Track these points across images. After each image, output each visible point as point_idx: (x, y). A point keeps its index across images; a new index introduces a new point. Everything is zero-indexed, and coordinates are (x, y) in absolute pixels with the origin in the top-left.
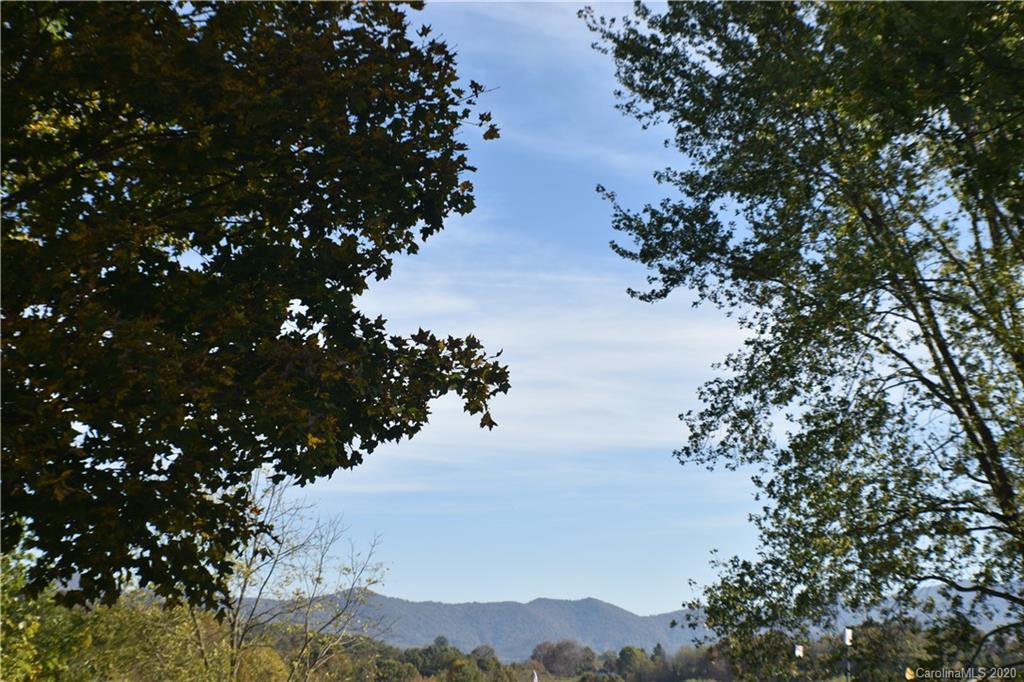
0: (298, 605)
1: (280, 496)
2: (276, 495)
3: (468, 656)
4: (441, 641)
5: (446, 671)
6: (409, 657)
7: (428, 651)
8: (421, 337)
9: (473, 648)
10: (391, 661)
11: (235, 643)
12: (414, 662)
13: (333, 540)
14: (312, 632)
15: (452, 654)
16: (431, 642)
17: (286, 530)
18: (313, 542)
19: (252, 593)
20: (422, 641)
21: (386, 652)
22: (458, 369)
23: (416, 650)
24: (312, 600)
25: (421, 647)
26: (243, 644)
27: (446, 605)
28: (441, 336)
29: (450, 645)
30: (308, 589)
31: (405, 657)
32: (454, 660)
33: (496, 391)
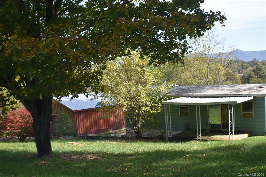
0: (220, 55)
1: (214, 33)
2: (213, 33)
3: (261, 62)
4: (255, 59)
5: (256, 65)
6: (249, 63)
7: (252, 61)
8: (211, 12)
9: (261, 60)
10: (245, 64)
11: (208, 64)
12: (249, 64)
13: (226, 41)
14: (223, 60)
15: (257, 62)
16: (252, 60)
17: (216, 40)
18: (221, 42)
19: (210, 53)
20: (251, 60)
21: (243, 62)
22: (218, 16)
23: (249, 62)
24: (222, 54)
25: (251, 61)
26: (209, 64)
27: (256, 52)
28: (215, 11)
29: (257, 60)
30: (222, 52)
31: (248, 63)
32: (258, 63)
33: (225, 20)
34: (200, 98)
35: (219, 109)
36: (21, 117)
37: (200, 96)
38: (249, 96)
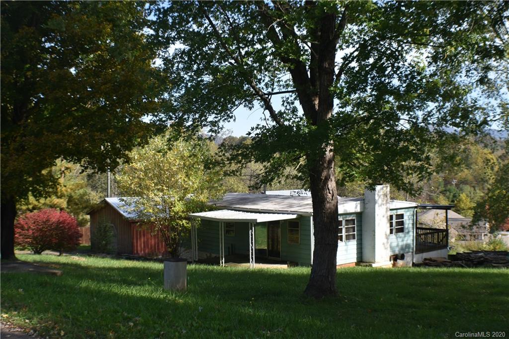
34: (244, 213)
35: (265, 230)
36: (34, 223)
37: (245, 210)
38: (293, 214)
